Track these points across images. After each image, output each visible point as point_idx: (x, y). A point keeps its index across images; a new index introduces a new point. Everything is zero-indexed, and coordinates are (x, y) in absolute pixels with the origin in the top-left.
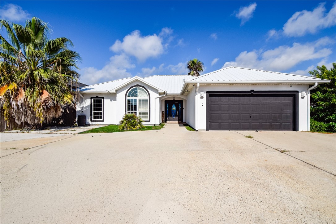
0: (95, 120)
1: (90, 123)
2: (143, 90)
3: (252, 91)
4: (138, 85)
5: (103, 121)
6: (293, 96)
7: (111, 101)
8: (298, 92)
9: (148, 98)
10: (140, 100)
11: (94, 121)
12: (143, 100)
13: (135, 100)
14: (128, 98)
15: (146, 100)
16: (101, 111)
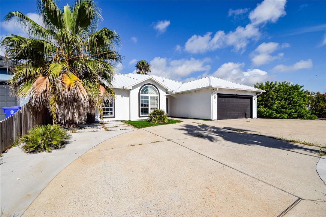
0: (105, 116)
1: (99, 120)
2: (153, 89)
3: (237, 95)
4: (149, 84)
5: (114, 117)
6: (251, 98)
7: (122, 97)
8: (252, 96)
9: (158, 95)
10: (151, 97)
11: (104, 118)
12: (154, 97)
13: (148, 97)
14: (141, 95)
15: (157, 97)
16: (112, 107)
